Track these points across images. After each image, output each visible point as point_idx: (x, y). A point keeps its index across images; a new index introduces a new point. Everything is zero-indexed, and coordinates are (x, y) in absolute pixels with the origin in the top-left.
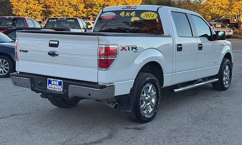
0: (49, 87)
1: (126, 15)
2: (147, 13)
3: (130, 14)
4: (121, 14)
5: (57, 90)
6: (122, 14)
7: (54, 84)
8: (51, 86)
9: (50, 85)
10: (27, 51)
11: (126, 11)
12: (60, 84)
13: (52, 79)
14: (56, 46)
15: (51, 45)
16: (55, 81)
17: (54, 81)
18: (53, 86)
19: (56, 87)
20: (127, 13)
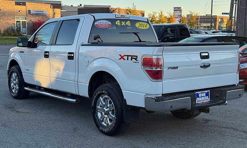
0: (198, 101)
1: (122, 24)
2: (141, 23)
3: (125, 24)
4: (116, 23)
5: (205, 101)
6: (118, 23)
7: (201, 97)
8: (198, 100)
9: (198, 98)
10: (177, 68)
11: (121, 20)
12: (207, 94)
13: (200, 92)
14: (207, 57)
15: (203, 57)
16: (203, 93)
17: (201, 93)
18: (200, 99)
19: (203, 98)
20: (122, 22)
